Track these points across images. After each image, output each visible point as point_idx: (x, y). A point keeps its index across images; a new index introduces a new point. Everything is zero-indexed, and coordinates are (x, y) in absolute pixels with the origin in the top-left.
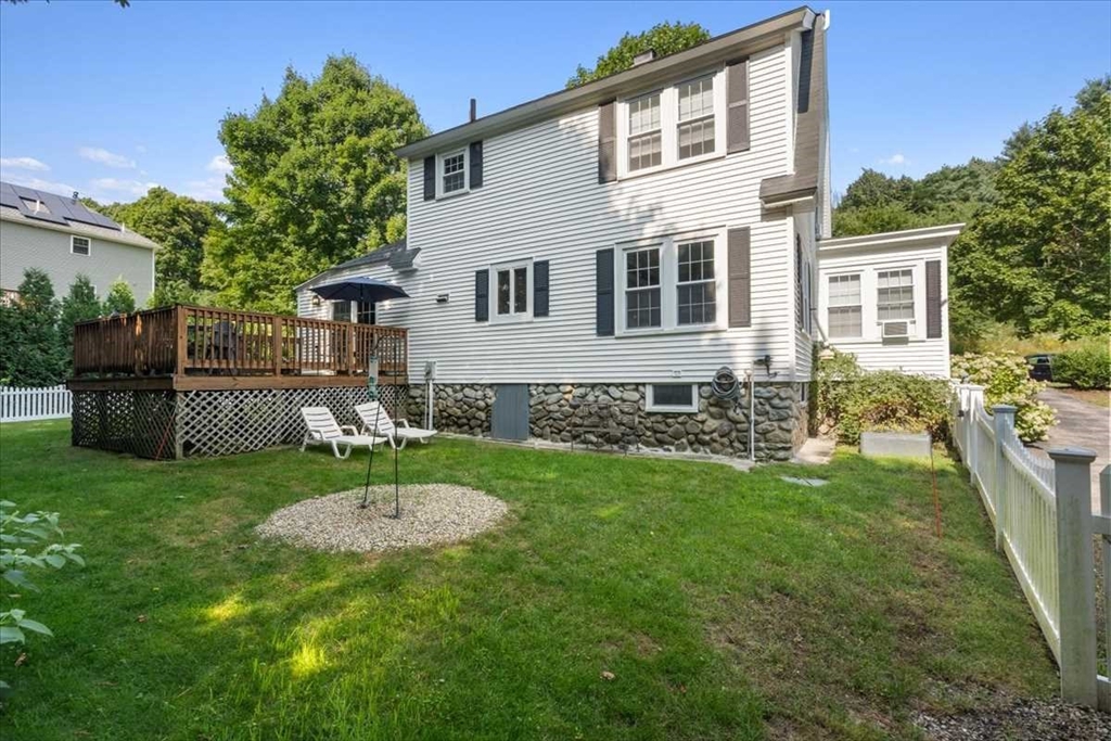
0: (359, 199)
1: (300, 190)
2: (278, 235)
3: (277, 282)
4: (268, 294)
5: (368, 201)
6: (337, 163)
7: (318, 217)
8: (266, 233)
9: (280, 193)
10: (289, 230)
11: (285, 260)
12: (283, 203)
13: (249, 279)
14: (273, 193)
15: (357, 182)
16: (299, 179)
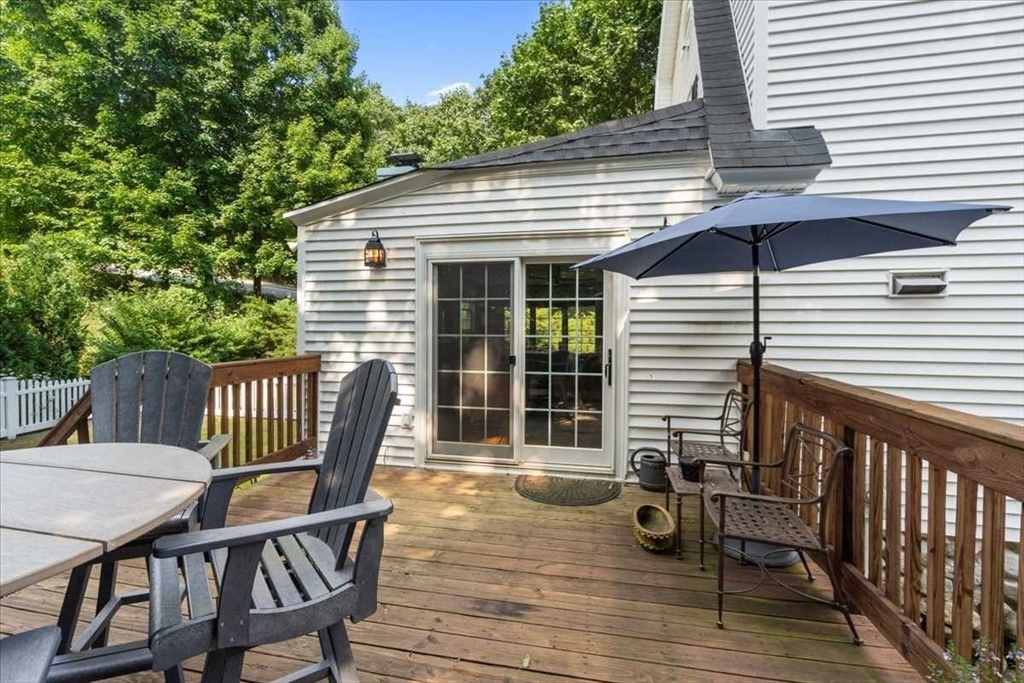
0: (237, 82)
1: (130, 47)
2: (74, 123)
3: (72, 202)
4: (53, 220)
5: (253, 86)
6: (197, 18)
7: (164, 100)
8: (51, 117)
9: (87, 45)
10: (99, 117)
11: (93, 167)
12: (94, 66)
13: (13, 191)
14: (72, 45)
15: (237, 54)
16: (128, 26)
